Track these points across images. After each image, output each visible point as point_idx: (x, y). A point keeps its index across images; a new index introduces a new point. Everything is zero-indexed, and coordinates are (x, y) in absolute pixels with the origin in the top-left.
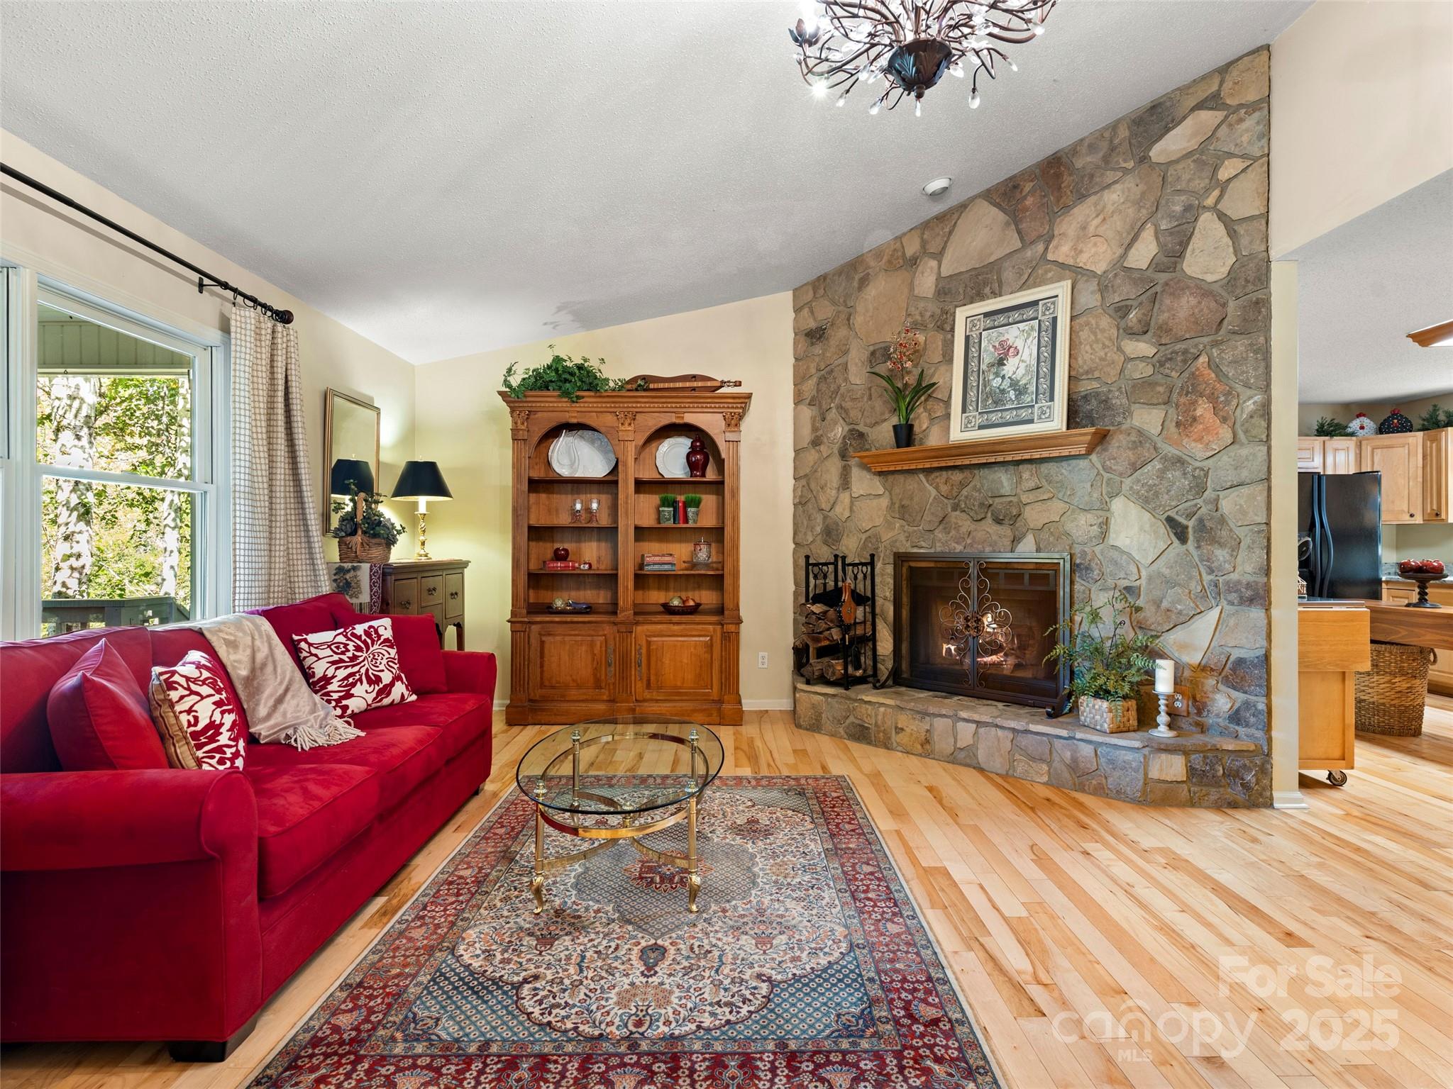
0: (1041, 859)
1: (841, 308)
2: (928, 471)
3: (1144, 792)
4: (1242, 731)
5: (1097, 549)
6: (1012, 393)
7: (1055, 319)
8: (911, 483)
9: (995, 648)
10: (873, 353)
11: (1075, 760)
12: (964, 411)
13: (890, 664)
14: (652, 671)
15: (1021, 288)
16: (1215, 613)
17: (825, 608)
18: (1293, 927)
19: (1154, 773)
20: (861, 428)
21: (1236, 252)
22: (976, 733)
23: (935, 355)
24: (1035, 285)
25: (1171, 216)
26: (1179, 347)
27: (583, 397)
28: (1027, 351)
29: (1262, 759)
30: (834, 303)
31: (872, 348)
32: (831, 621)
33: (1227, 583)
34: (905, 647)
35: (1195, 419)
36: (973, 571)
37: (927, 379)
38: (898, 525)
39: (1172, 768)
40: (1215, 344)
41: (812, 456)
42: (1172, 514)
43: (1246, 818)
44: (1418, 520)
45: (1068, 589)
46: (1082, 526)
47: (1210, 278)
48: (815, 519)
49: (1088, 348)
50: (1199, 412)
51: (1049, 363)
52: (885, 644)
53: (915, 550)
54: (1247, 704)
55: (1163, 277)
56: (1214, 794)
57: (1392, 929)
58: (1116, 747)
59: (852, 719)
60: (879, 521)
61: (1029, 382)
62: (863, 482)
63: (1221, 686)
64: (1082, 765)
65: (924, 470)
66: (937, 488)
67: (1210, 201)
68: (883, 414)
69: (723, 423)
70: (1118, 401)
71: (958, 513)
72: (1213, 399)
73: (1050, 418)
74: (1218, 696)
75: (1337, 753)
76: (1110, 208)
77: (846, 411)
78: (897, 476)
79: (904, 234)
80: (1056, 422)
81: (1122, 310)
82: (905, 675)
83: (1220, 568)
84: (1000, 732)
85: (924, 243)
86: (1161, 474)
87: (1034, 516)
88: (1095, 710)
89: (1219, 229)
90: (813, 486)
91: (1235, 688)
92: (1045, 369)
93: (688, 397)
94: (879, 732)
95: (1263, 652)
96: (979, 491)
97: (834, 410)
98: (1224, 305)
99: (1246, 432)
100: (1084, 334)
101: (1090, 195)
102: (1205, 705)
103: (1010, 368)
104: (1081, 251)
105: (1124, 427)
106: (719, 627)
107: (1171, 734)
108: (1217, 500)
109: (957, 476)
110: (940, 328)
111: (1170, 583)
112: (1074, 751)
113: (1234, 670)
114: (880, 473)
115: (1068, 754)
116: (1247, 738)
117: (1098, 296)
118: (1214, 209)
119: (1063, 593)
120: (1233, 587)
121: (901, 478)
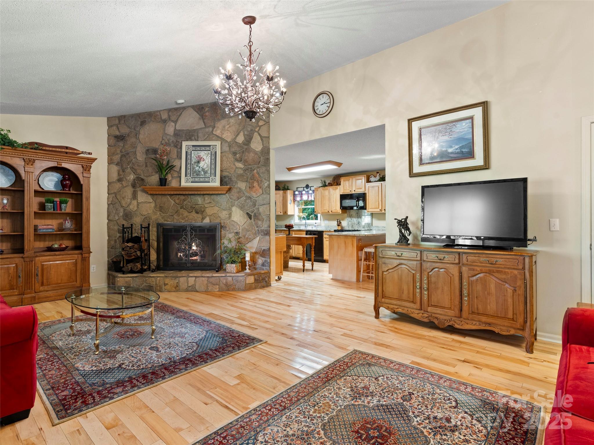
0: (232, 306)
1: (133, 130)
2: (171, 195)
3: (245, 287)
4: (264, 268)
5: (228, 221)
6: (202, 172)
7: (216, 152)
8: (164, 199)
9: (196, 254)
10: (148, 150)
11: (226, 282)
12: (186, 176)
13: (155, 264)
14: (45, 278)
15: (204, 140)
16: (258, 238)
17: (133, 244)
18: (288, 304)
19: (247, 282)
20: (142, 177)
21: (263, 145)
22: (195, 280)
23: (174, 155)
24: (209, 140)
25: (248, 131)
26: (249, 167)
27: (4, 149)
28: (207, 160)
29: (268, 274)
30: (129, 127)
31: (147, 148)
32: (136, 249)
33: (261, 230)
34: (161, 256)
35: (254, 187)
36: (188, 229)
37: (171, 163)
38: (158, 213)
39: (251, 280)
40: (258, 167)
41: (118, 185)
42: (248, 212)
43: (267, 289)
44: (282, 214)
45: (220, 234)
46: (224, 215)
47: (257, 150)
48: (120, 210)
49: (225, 162)
50: (255, 185)
51: (214, 165)
52: (153, 256)
53: (166, 222)
54: (266, 261)
55: (245, 147)
56: (260, 285)
57: (303, 300)
58: (238, 276)
59: (145, 284)
60: (150, 212)
61: (208, 170)
62: (142, 197)
63: (260, 257)
64: (229, 284)
65: (169, 195)
66: (174, 201)
67: (257, 130)
68: (152, 173)
69: (82, 169)
70: (234, 179)
71: (182, 209)
72: (258, 182)
73: (215, 182)
74: (259, 260)
75: (280, 272)
76: (231, 124)
77: (136, 170)
78: (158, 196)
79: (161, 110)
80: (217, 183)
81: (235, 154)
82: (161, 267)
83: (259, 226)
84: (203, 278)
85: (169, 116)
86: (245, 201)
87: (209, 211)
88: (231, 268)
89: (259, 138)
90: (118, 197)
91: (263, 257)
92: (213, 167)
93: (64, 156)
94: (157, 287)
95: (269, 247)
96: (190, 203)
97: (129, 169)
98: (260, 158)
99: (265, 191)
100: (224, 158)
101: (226, 118)
102: (256, 262)
103: (202, 164)
104: (223, 134)
105: (235, 187)
106: (80, 256)
107: (250, 271)
108: (258, 209)
109: (182, 197)
110: (176, 146)
111: (248, 231)
112: (226, 280)
113: (263, 252)
114: (151, 194)
115: (225, 281)
116: (265, 269)
117: (228, 148)
118: (258, 132)
119: (218, 234)
120: (262, 231)
121: (160, 197)
